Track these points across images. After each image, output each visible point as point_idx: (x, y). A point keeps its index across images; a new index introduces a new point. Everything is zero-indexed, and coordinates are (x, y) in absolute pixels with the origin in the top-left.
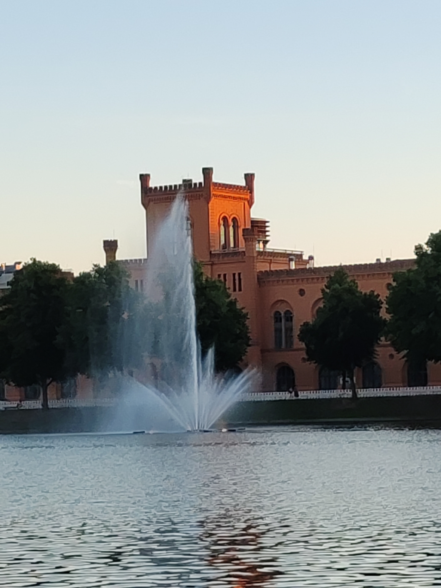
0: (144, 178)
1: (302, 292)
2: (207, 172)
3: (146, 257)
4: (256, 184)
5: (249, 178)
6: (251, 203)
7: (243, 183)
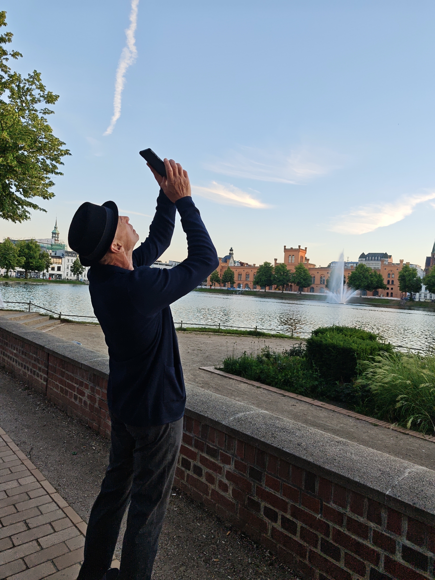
0: (285, 246)
1: (318, 273)
2: (299, 246)
3: (283, 262)
4: (307, 249)
5: (306, 248)
6: (306, 253)
7: (304, 249)
